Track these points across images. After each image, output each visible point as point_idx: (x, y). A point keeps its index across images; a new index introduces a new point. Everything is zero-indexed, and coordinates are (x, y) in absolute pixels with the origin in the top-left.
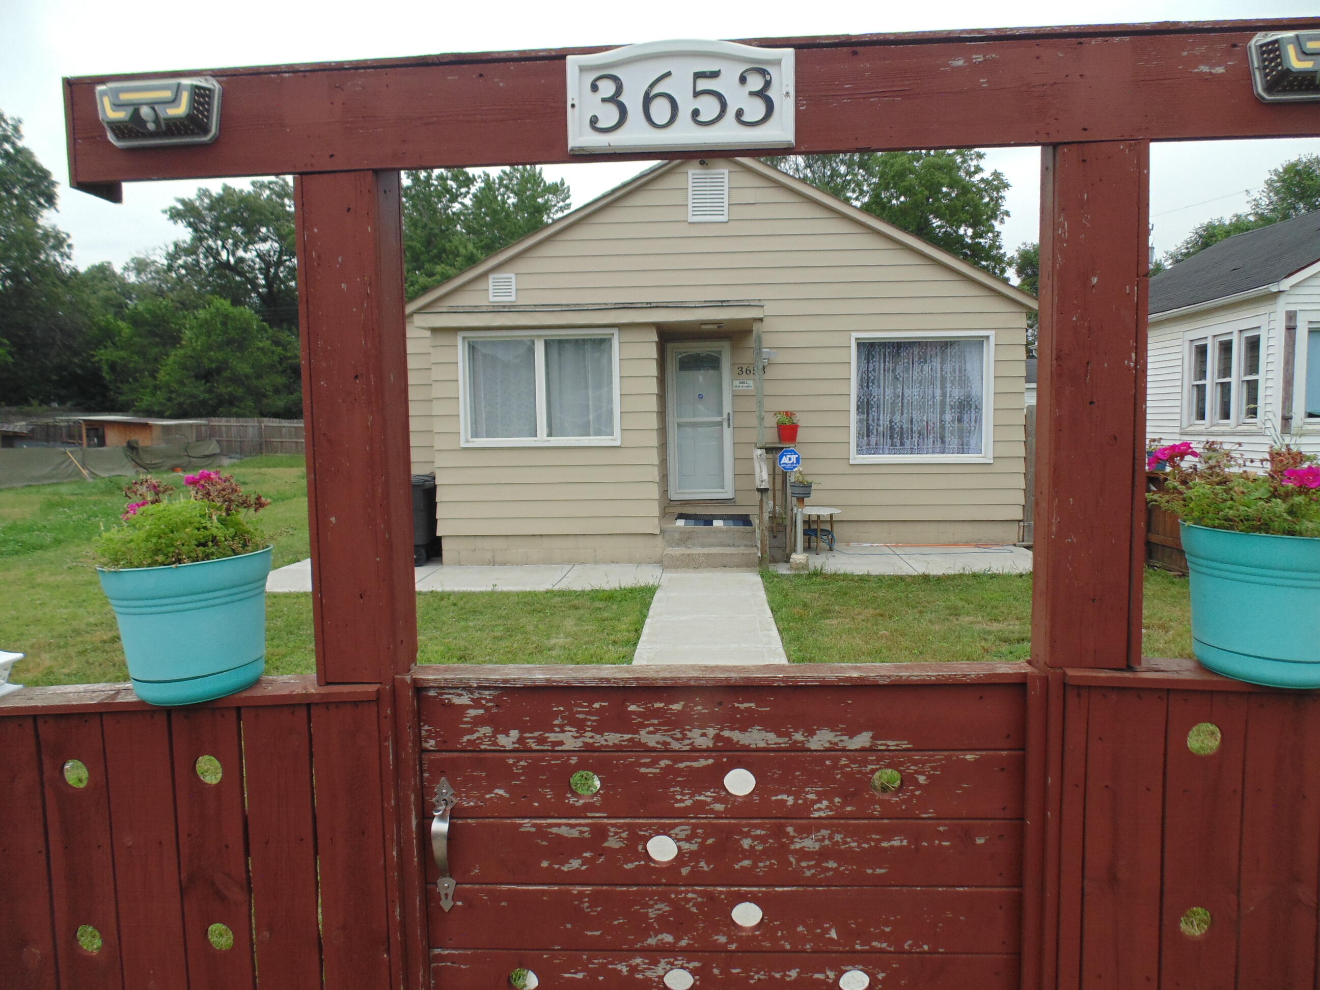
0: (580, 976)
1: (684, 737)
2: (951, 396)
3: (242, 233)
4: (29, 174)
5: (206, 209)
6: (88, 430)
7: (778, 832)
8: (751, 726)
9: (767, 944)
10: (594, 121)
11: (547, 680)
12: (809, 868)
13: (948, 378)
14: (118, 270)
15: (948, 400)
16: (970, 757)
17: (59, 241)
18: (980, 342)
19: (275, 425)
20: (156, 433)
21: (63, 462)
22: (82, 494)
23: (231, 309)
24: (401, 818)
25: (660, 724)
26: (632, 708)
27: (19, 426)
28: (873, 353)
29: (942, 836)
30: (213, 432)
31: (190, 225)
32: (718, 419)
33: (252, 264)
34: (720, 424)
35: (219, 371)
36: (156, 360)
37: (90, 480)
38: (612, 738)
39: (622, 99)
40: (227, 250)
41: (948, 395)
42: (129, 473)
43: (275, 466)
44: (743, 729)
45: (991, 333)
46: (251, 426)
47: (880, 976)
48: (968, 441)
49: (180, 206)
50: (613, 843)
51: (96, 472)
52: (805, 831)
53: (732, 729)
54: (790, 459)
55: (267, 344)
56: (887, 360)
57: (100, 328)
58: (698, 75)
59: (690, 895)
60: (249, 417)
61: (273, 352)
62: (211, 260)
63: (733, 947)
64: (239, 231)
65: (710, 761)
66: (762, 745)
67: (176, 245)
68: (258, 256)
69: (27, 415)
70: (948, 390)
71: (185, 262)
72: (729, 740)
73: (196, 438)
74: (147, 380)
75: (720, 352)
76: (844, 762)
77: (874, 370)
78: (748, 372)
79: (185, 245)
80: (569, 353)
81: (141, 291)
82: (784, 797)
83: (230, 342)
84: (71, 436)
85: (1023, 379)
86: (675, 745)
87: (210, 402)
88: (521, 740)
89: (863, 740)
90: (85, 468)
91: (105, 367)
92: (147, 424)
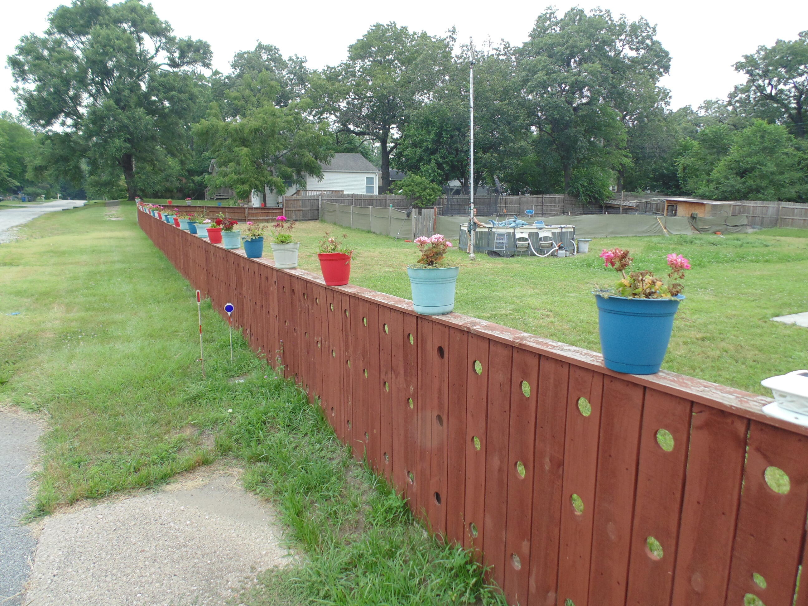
3: (786, 72)
4: (657, 56)
5: (760, 59)
6: (668, 206)
14: (694, 109)
17: (665, 95)
19: (790, 207)
20: (707, 209)
21: (655, 224)
22: (664, 243)
23: (768, 126)
27: (632, 203)
30: (744, 210)
31: (748, 72)
33: (788, 93)
35: (753, 169)
36: (712, 163)
37: (667, 236)
40: (772, 86)
42: (689, 233)
43: (786, 236)
46: (772, 206)
49: (743, 60)
51: (672, 232)
55: (790, 150)
57: (681, 145)
60: (770, 201)
61: (795, 155)
62: (759, 94)
64: (783, 71)
67: (736, 88)
68: (795, 87)
69: (636, 197)
71: (741, 98)
73: (733, 213)
74: (705, 177)
79: (742, 87)
81: (707, 121)
83: (764, 149)
84: (657, 209)
87: (743, 190)
90: (665, 228)
91: (680, 168)
92: (703, 203)
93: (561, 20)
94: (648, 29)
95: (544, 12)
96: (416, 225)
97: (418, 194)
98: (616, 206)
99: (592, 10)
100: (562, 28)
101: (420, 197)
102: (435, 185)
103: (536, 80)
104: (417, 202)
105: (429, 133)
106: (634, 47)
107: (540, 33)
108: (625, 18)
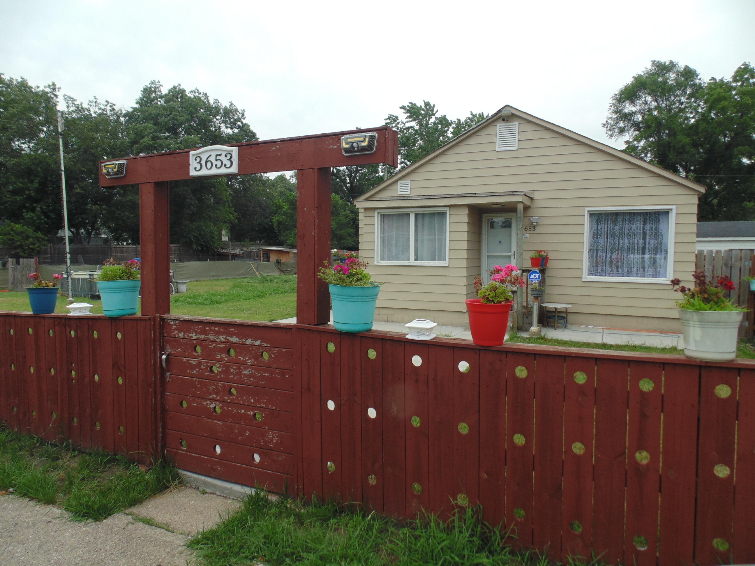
0: (195, 405)
1: (218, 338)
2: (649, 243)
4: (247, 135)
6: (263, 254)
7: (239, 368)
8: (233, 336)
9: (237, 401)
10: (195, 168)
11: (188, 319)
12: (246, 379)
13: (648, 233)
14: (288, 177)
15: (647, 246)
16: (284, 350)
18: (667, 213)
20: (291, 256)
21: (249, 268)
24: (155, 353)
25: (213, 333)
26: (207, 328)
27: (239, 251)
28: (601, 219)
29: (278, 374)
32: (509, 254)
33: (344, 173)
34: (510, 257)
37: (258, 277)
38: (203, 337)
39: (201, 162)
41: (647, 243)
42: (276, 274)
44: (231, 337)
45: (674, 207)
47: (264, 415)
48: (660, 271)
50: (203, 367)
51: (262, 274)
52: (245, 368)
53: (229, 337)
54: (535, 276)
56: (609, 223)
57: (276, 206)
58: (217, 155)
59: (219, 384)
63: (229, 401)
65: (224, 345)
66: (236, 342)
69: (243, 246)
70: (647, 240)
72: (228, 339)
75: (511, 219)
76: (254, 349)
77: (601, 229)
78: (526, 229)
80: (427, 219)
82: (240, 358)
85: (695, 235)
86: (217, 340)
88: (184, 335)
89: (258, 343)
90: (258, 271)
91: (275, 224)
92: (287, 251)
93: (166, 95)
94: (238, 113)
95: (149, 86)
96: (14, 274)
97: (18, 243)
98: (226, 254)
99: (192, 91)
100: (167, 102)
101: (21, 246)
102: (39, 234)
103: (142, 143)
104: (18, 251)
105: (32, 182)
106: (229, 126)
107: (147, 102)
108: (219, 103)
